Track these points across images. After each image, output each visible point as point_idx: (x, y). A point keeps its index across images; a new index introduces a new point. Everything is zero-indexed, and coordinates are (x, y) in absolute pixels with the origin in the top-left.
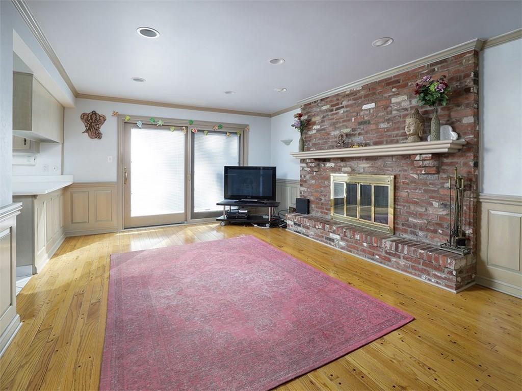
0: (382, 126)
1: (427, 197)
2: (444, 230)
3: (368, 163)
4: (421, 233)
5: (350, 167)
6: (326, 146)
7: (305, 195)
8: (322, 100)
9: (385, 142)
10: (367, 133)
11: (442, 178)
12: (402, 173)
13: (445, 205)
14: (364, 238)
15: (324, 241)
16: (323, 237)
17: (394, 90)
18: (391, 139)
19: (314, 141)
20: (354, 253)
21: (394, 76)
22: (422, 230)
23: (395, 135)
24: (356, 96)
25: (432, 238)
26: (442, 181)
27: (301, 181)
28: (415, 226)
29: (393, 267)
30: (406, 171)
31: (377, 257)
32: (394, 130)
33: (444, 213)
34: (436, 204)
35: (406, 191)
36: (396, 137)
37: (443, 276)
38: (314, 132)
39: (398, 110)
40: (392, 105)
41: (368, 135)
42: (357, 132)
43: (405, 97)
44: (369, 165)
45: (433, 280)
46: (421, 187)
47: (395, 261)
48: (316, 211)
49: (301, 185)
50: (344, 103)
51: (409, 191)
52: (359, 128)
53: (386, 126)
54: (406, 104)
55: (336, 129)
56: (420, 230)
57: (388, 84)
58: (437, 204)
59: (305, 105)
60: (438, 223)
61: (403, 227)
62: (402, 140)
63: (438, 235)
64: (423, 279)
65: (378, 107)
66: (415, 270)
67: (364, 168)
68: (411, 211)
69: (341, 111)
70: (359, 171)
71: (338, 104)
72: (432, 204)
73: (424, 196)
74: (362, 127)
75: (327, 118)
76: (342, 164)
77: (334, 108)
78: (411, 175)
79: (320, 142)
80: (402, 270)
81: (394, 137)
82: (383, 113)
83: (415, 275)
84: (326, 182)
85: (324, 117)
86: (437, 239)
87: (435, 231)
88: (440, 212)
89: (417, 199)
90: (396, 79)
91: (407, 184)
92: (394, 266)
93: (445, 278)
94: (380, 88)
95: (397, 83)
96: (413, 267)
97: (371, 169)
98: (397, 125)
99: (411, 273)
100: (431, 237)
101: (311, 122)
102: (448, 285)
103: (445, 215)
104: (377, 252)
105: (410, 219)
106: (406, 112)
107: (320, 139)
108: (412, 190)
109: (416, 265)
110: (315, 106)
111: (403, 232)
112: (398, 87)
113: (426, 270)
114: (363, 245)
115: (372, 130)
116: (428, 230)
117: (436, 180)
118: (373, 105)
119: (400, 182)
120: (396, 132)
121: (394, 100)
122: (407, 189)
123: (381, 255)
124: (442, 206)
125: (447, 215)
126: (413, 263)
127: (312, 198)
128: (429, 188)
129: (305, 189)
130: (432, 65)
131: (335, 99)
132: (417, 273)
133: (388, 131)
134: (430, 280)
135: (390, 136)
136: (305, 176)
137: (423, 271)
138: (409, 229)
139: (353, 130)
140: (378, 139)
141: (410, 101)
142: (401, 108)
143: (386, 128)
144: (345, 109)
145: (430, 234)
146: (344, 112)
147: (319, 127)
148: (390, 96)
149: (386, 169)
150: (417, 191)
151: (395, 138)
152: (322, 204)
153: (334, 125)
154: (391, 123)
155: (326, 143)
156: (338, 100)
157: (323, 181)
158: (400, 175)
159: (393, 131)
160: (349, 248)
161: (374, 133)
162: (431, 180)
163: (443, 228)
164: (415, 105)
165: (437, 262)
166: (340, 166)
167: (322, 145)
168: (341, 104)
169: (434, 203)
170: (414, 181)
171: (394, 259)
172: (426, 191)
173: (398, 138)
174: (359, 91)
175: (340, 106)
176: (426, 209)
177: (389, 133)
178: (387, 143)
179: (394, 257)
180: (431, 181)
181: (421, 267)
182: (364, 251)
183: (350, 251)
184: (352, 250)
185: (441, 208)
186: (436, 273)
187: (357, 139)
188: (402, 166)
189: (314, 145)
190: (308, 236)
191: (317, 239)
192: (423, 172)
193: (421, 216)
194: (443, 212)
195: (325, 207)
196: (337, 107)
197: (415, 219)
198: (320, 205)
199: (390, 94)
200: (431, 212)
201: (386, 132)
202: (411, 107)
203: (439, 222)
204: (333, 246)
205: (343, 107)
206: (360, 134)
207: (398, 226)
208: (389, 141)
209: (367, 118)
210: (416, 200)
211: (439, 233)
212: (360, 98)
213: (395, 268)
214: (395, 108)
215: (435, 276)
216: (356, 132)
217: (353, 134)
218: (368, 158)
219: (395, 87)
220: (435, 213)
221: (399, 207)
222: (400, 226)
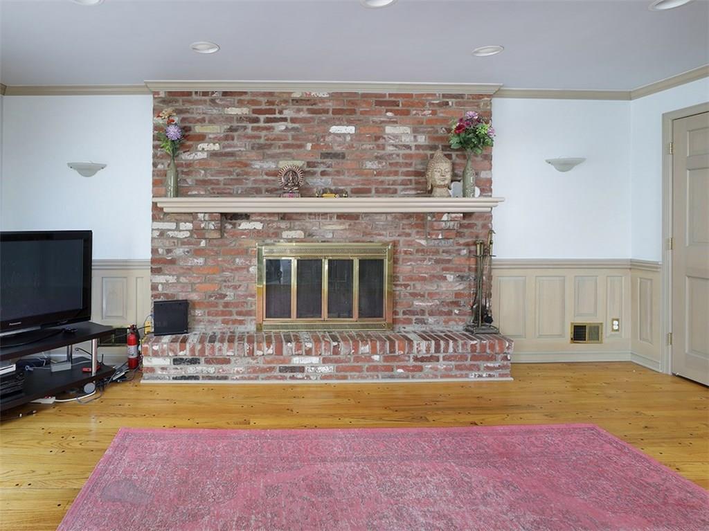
0: (369, 165)
1: (438, 270)
2: (460, 308)
3: (341, 224)
4: (431, 320)
5: (302, 230)
6: (239, 188)
7: (170, 291)
8: (225, 94)
9: (373, 191)
10: (338, 173)
11: (458, 244)
12: (402, 239)
13: (461, 278)
14: (378, 347)
15: (276, 378)
16: (272, 369)
17: (389, 114)
18: (384, 187)
19: (201, 175)
20: (353, 378)
21: (389, 94)
22: (432, 315)
23: (391, 182)
24: (314, 107)
25: (446, 322)
26: (457, 247)
27: (153, 261)
28: (423, 312)
29: (427, 377)
30: (409, 235)
31: (400, 371)
32: (389, 174)
33: (461, 287)
34: (450, 277)
35: (409, 264)
36: (392, 185)
37: (497, 365)
38: (201, 156)
39: (396, 146)
40: (386, 136)
41: (342, 177)
42: (319, 169)
43: (408, 130)
44: (342, 227)
45: (484, 375)
46: (431, 257)
47: (431, 368)
48: (209, 321)
49: (155, 271)
50: (288, 113)
51: (413, 263)
52: (323, 163)
53: (375, 167)
54: (408, 140)
55: (265, 157)
56: (430, 315)
57: (379, 103)
58: (452, 277)
59: (170, 93)
60: (453, 302)
61: (405, 317)
62: (402, 191)
63: (454, 316)
64: (472, 377)
65: (360, 135)
66: (461, 369)
67: (333, 232)
68: (417, 292)
69: (281, 126)
70: (323, 236)
71: (272, 112)
72: (445, 278)
73: (434, 269)
74: (328, 161)
75: (240, 132)
76: (283, 225)
77: (262, 117)
78: (418, 241)
79: (221, 178)
80: (442, 377)
81: (389, 185)
82: (371, 146)
83: (461, 376)
84: (237, 260)
85: (231, 129)
86: (453, 322)
87: (450, 313)
88: (456, 286)
89: (425, 273)
90: (393, 99)
91: (410, 254)
92: (430, 375)
93: (500, 367)
94: (364, 105)
95: (394, 106)
96: (458, 368)
97: (348, 232)
98: (394, 169)
99: (456, 376)
100: (444, 322)
101: (191, 133)
102: (503, 374)
103: (462, 290)
104: (399, 364)
105: (416, 303)
106: (408, 151)
107: (220, 173)
108: (419, 262)
109: (462, 363)
110: (205, 101)
111: (404, 323)
112: (396, 112)
113: (475, 365)
114: (373, 361)
115: (349, 169)
116: (441, 313)
117: (450, 246)
118: (351, 129)
119: (400, 252)
120: (392, 178)
121: (389, 129)
122: (411, 261)
123: (407, 366)
124: (458, 279)
125: (464, 289)
126: (457, 361)
127: (194, 297)
128: (442, 257)
129: (172, 279)
130: (444, 96)
131: (264, 99)
132: (464, 372)
133: (379, 174)
134: (480, 376)
135: (382, 182)
136: (169, 251)
137: (471, 368)
138: (414, 318)
139: (309, 164)
140: (362, 184)
141: (415, 137)
142: (401, 143)
143: (375, 170)
144: (290, 125)
145: (443, 318)
146: (287, 128)
147: (217, 147)
148: (382, 122)
149: (375, 232)
150: (425, 263)
151: (392, 187)
152: (227, 305)
153: (262, 149)
154: (384, 164)
155: (238, 181)
156: (271, 103)
157: (228, 257)
158: (399, 241)
159: (388, 176)
160: (342, 372)
161: (353, 174)
162: (445, 246)
163: (460, 306)
164: (422, 144)
165: (492, 351)
166: (280, 228)
167: (224, 184)
168: (281, 112)
169: (448, 276)
170: (421, 250)
171: (428, 366)
172: (437, 262)
173: (396, 187)
174: (322, 100)
175: (278, 116)
176: (438, 286)
177: (381, 178)
178: (379, 192)
179: (429, 361)
180: (444, 248)
181: (468, 362)
182: (375, 368)
183: (345, 378)
184: (348, 374)
185: (457, 281)
186: (489, 365)
187: (318, 182)
188: (403, 229)
189: (203, 183)
190: (226, 378)
191: (257, 378)
192: (440, 237)
193: (431, 295)
194: (459, 287)
195: (234, 310)
196: (267, 116)
197: (422, 301)
198: (221, 308)
199: (382, 119)
200: (444, 289)
201: (375, 175)
202: (416, 146)
203: (454, 300)
204: (303, 379)
205: (285, 120)
206: (323, 173)
207: (397, 317)
208: (381, 190)
209: (339, 148)
210: (424, 275)
211: (455, 314)
212: (326, 111)
213: (432, 378)
214: (391, 141)
215: (488, 368)
216: (315, 169)
217: (309, 171)
218: (341, 216)
219: (391, 111)
220: (449, 289)
221: (398, 288)
222: (401, 316)
